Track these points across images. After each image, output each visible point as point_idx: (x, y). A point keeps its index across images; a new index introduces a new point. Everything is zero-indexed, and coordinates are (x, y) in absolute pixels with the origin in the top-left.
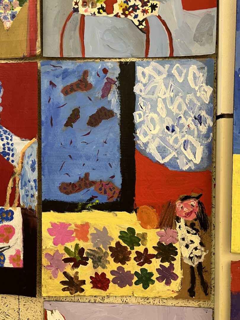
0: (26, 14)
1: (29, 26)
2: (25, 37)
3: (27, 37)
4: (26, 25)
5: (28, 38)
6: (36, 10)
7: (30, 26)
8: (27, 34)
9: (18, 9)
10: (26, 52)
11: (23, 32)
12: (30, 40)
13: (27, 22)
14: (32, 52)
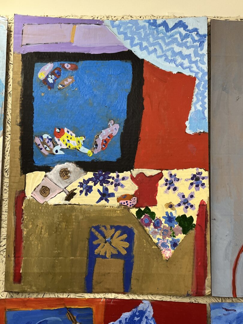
0: (192, 244)
1: (195, 259)
2: (190, 271)
3: (193, 272)
4: (192, 258)
5: (194, 274)
6: (206, 241)
7: (197, 259)
8: (193, 269)
9: (181, 237)
10: (190, 290)
11: (188, 265)
12: (197, 276)
13: (192, 254)
14: (199, 291)
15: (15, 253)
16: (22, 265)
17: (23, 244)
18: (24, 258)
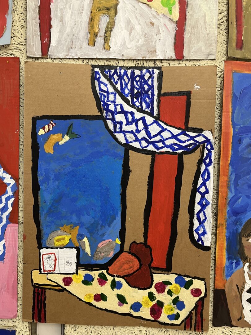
15: (236, 21)
16: (243, 33)
17: (243, 14)
18: (244, 27)
